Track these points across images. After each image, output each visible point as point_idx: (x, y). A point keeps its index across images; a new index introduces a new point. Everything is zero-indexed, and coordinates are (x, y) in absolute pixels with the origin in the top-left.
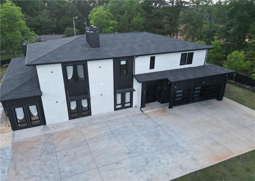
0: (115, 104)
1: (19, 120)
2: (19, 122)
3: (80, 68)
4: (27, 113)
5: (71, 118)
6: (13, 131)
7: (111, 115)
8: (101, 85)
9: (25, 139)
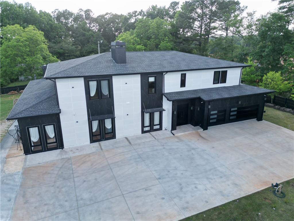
0: (143, 126)
1: (34, 143)
2: (33, 145)
3: (104, 84)
4: (43, 134)
5: (92, 141)
6: (26, 155)
7: (138, 138)
8: (127, 103)
9: (39, 163)
